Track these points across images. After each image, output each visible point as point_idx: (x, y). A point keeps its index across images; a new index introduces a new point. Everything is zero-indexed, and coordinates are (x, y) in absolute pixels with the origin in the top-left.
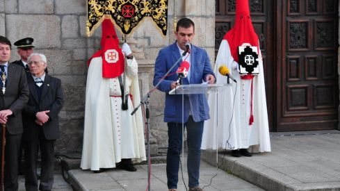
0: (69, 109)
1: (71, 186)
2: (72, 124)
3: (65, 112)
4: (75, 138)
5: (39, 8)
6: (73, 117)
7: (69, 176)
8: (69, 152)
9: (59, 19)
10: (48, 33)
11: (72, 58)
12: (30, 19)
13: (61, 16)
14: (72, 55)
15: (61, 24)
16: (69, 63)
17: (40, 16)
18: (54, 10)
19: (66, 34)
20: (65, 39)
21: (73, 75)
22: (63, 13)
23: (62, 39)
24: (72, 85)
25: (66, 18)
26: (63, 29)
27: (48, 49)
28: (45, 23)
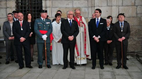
0: (139, 37)
1: (141, 63)
2: (139, 42)
3: (137, 38)
4: (140, 47)
5: (130, 4)
6: (140, 40)
7: (140, 59)
8: (138, 51)
9: (136, 7)
10: (132, 12)
11: (140, 20)
12: (126, 8)
13: (137, 6)
14: (140, 19)
15: (137, 9)
16: (139, 22)
17: (129, 7)
18: (135, 4)
19: (138, 12)
20: (138, 14)
21: (140, 26)
22: (138, 5)
23: (137, 14)
24: (140, 29)
25: (138, 7)
26: (137, 11)
27: (132, 17)
28: (131, 9)
